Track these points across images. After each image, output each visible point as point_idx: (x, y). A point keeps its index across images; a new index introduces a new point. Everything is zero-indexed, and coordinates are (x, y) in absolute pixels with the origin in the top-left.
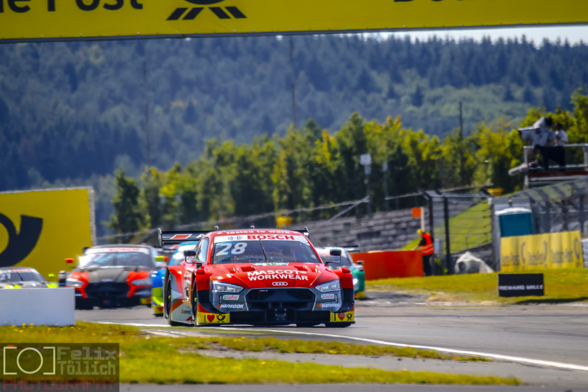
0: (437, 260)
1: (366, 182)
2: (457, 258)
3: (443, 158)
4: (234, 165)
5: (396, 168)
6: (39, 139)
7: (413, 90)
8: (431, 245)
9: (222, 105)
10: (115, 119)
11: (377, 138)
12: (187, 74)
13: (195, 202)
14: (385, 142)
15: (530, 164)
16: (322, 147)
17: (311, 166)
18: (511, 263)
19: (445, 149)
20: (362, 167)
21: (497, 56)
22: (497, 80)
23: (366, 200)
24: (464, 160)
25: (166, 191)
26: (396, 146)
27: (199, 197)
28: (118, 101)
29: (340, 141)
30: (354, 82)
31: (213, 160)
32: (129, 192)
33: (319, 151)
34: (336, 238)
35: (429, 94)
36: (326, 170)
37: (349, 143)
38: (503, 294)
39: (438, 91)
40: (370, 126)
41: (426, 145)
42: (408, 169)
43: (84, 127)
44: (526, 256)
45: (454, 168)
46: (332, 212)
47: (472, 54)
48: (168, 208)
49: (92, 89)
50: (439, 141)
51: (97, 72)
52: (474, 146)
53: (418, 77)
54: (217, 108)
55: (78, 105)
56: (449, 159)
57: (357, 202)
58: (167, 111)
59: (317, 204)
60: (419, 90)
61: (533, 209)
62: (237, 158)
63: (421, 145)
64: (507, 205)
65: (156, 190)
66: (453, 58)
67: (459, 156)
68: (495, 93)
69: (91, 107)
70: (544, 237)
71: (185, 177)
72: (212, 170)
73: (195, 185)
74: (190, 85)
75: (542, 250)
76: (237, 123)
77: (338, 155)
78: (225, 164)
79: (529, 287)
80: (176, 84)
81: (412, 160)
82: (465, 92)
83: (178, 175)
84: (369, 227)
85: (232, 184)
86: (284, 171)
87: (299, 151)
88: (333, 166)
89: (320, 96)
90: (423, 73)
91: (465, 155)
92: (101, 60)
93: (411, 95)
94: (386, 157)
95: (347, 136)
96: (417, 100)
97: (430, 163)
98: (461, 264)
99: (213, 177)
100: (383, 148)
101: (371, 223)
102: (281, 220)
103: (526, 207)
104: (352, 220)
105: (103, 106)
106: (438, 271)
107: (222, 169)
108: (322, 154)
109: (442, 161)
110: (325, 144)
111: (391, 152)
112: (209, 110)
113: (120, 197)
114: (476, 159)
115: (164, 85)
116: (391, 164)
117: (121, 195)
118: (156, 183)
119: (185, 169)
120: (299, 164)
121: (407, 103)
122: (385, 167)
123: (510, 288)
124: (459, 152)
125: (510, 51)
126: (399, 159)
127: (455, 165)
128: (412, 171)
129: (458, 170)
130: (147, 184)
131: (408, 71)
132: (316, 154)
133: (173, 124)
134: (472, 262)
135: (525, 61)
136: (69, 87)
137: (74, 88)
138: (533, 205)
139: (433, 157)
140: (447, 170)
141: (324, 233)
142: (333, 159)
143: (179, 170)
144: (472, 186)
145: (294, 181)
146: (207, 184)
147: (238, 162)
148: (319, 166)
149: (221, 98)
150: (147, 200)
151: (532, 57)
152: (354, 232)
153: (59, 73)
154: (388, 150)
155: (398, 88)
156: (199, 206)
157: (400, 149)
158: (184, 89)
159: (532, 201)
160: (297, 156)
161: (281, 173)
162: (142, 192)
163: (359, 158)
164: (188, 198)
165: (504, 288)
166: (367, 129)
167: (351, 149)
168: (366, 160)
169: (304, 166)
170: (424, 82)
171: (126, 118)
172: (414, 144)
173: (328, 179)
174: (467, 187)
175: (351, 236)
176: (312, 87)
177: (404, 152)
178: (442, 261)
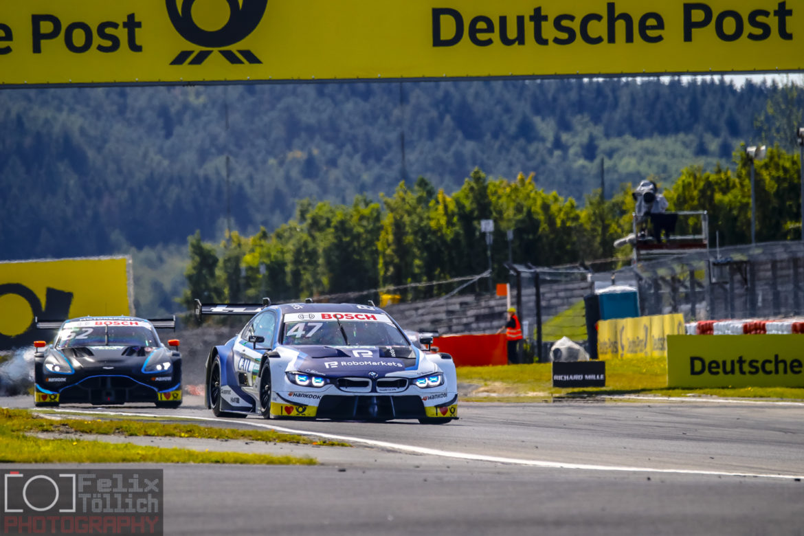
0: (527, 347)
1: (489, 253)
2: (552, 344)
3: (581, 225)
4: (332, 230)
5: (525, 236)
6: (124, 195)
7: (584, 139)
8: (519, 330)
9: (351, 156)
10: (218, 173)
11: (503, 200)
12: (307, 118)
13: (284, 273)
14: (512, 205)
15: (639, 235)
16: (437, 209)
17: (422, 232)
18: (609, 350)
19: (583, 214)
20: (483, 235)
21: (687, 101)
22: (688, 129)
23: (486, 274)
24: (606, 228)
25: (248, 259)
26: (525, 209)
27: (289, 268)
28: (221, 151)
29: (458, 203)
30: (513, 129)
31: (305, 225)
32: (206, 261)
33: (432, 214)
34: (450, 320)
35: (604, 144)
36: (442, 238)
37: (468, 204)
38: (557, 384)
39: (616, 142)
40: (494, 186)
41: (560, 210)
42: (540, 238)
43: (180, 181)
44: (625, 342)
45: (594, 237)
46: (448, 289)
47: (658, 96)
48: (250, 281)
49: (190, 136)
50: (575, 204)
51: (197, 114)
52: (618, 211)
53: (591, 124)
54: (343, 160)
55: (173, 156)
56: (588, 226)
57: (477, 278)
58: (281, 163)
59: (431, 279)
60: (592, 138)
61: (640, 288)
62: (334, 222)
63: (554, 208)
64: (610, 283)
65: (237, 259)
66: (633, 101)
67: (600, 222)
68: (684, 144)
69: (189, 158)
70: (645, 320)
71: (272, 244)
72: (305, 236)
73: (282, 252)
74: (311, 131)
75: (642, 335)
76: (366, 177)
77: (455, 219)
78: (321, 229)
79: (588, 377)
80: (294, 129)
81: (544, 227)
82: (647, 143)
83: (263, 242)
84: (491, 308)
85: (327, 252)
86: (391, 238)
87: (409, 214)
88: (449, 233)
89: (470, 146)
90: (596, 120)
91: (607, 222)
92: (202, 99)
93: (582, 146)
94: (514, 222)
95: (467, 197)
96: (590, 151)
97: (566, 230)
98: (557, 351)
99: (305, 244)
100: (509, 213)
101: (492, 303)
102: (386, 298)
103: (631, 285)
104: (469, 299)
105: (203, 156)
106: (527, 358)
107: (317, 234)
108: (437, 218)
109: (580, 229)
110: (441, 207)
111: (520, 217)
112: (333, 163)
113: (194, 268)
114: (620, 226)
115: (279, 132)
116: (519, 232)
117: (196, 264)
118: (236, 252)
119: (272, 235)
120: (408, 229)
121: (576, 154)
122: (510, 236)
123: (566, 378)
124: (599, 218)
125: (704, 94)
126: (528, 225)
127: (595, 233)
128: (545, 240)
129: (598, 239)
130: (228, 253)
131: (579, 117)
132: (429, 218)
133: (288, 179)
134: (570, 349)
135: (722, 106)
136: (162, 133)
137: (169, 134)
138: (640, 282)
139: (569, 224)
140: (585, 239)
141: (435, 313)
142: (450, 223)
143: (264, 236)
144: (614, 259)
145: (402, 250)
146: (298, 253)
147: (336, 227)
148: (434, 232)
149: (348, 147)
150: (226, 272)
151: (731, 102)
152: (471, 312)
153: (150, 116)
154: (515, 215)
155: (565, 137)
156: (289, 279)
157: (529, 213)
158: (303, 135)
159: (639, 278)
160: (406, 219)
161: (387, 240)
162: (221, 263)
163: (479, 224)
164: (276, 269)
165: (559, 378)
166: (491, 189)
167: (472, 212)
168: (487, 226)
169: (415, 233)
170: (598, 130)
171: (230, 171)
172: (546, 207)
173: (443, 249)
174: (609, 260)
175: (467, 318)
176: (460, 135)
177: (535, 217)
178: (532, 347)
